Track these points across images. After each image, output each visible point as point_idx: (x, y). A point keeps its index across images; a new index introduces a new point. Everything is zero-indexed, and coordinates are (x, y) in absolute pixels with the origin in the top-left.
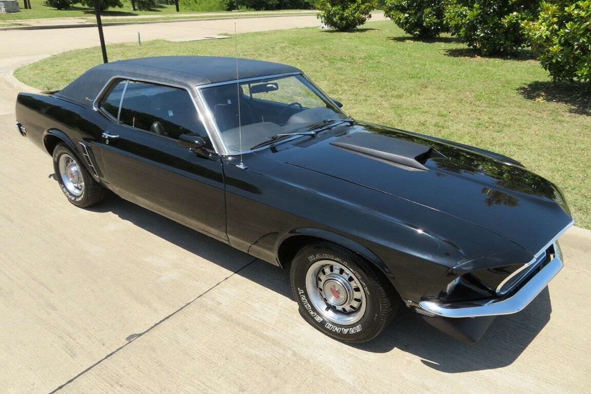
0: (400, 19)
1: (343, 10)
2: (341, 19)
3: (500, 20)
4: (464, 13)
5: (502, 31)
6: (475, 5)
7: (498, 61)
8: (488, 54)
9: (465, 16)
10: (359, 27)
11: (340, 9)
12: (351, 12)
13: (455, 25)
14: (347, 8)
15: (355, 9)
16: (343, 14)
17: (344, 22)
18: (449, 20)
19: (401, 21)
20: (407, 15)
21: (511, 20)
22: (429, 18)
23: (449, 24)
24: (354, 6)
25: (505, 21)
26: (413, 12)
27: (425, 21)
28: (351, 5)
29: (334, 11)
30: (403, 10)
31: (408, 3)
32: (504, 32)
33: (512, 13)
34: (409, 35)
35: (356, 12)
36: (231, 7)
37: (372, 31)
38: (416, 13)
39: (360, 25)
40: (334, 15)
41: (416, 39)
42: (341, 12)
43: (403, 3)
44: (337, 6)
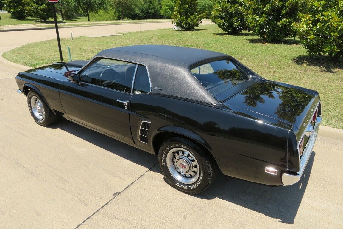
0: (220, 23)
1: (187, 19)
2: (186, 23)
3: (277, 23)
4: (257, 19)
5: (278, 29)
6: (263, 15)
7: (277, 45)
8: (271, 41)
9: (258, 21)
11: (185, 18)
12: (191, 20)
13: (253, 26)
14: (189, 18)
15: (193, 18)
16: (187, 21)
17: (188, 25)
18: (249, 23)
20: (224, 21)
21: (283, 23)
22: (236, 23)
23: (250, 26)
24: (193, 16)
25: (280, 23)
26: (227, 19)
27: (234, 24)
28: (191, 16)
29: (182, 20)
30: (222, 18)
31: (224, 14)
32: (279, 30)
33: (283, 19)
34: (225, 32)
35: (194, 20)
36: (119, 18)
37: (203, 30)
38: (229, 20)
39: (196, 27)
40: (182, 22)
41: (229, 34)
42: (186, 20)
43: (222, 14)
44: (183, 16)
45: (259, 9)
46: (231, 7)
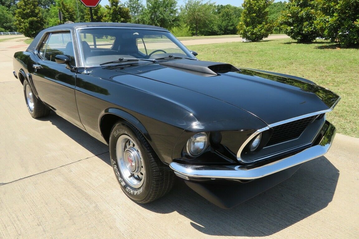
0: (287, 30)
1: (254, 29)
2: (252, 34)
3: (353, 22)
4: (327, 20)
5: (355, 30)
6: (335, 14)
7: (352, 50)
8: (345, 46)
9: (328, 22)
10: (264, 39)
11: (251, 29)
12: (258, 30)
13: (320, 28)
14: (256, 27)
15: (261, 28)
16: (253, 31)
17: (254, 36)
18: (316, 25)
19: (288, 31)
20: (292, 28)
22: (307, 28)
23: (317, 28)
24: (260, 26)
25: (358, 23)
26: (296, 25)
27: (304, 30)
28: (259, 26)
29: (248, 30)
30: (290, 24)
31: (293, 20)
32: (356, 31)
34: (294, 41)
35: (262, 30)
36: (193, 34)
37: (272, 41)
38: (298, 26)
39: (265, 38)
40: (248, 32)
41: (300, 42)
42: (252, 30)
43: (290, 20)
44: (250, 26)
45: (329, 7)
46: (302, 10)
